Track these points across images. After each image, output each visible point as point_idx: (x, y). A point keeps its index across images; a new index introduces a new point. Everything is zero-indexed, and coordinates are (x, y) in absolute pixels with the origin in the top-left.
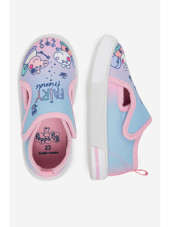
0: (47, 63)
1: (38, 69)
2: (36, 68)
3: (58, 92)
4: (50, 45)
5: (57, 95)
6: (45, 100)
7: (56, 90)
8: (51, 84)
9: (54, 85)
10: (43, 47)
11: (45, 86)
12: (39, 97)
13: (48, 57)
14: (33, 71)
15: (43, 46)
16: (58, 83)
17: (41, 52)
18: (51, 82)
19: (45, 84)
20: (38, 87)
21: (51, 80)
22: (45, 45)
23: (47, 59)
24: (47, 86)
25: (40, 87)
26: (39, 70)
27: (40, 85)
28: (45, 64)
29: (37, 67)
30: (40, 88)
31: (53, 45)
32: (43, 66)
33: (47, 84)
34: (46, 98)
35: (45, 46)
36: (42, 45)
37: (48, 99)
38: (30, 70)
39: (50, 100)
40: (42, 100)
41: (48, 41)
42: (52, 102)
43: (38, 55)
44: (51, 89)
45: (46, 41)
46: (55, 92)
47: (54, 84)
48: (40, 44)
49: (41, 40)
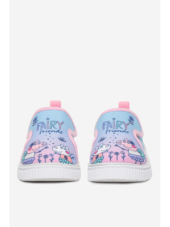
0: (118, 142)
4: (114, 153)
5: (109, 124)
7: (109, 127)
8: (114, 131)
10: (122, 152)
13: (116, 146)
14: (132, 143)
16: (108, 131)
17: (123, 149)
19: (121, 132)
20: (127, 132)
28: (120, 142)
31: (111, 153)
32: (122, 141)
33: (118, 131)
34: (119, 123)
35: (119, 152)
39: (116, 121)
40: (123, 122)
44: (114, 128)
45: (118, 156)
47: (111, 131)
48: (125, 155)
49: (123, 158)
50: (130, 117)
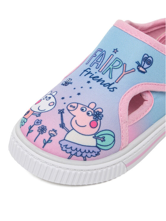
0: (71, 106)
1: (88, 109)
2: (91, 114)
3: (95, 62)
4: (40, 125)
5: (101, 58)
6: (120, 61)
7: (95, 65)
8: (93, 78)
9: (92, 74)
10: (53, 130)
11: (104, 81)
12: (124, 73)
13: (61, 112)
14: (98, 116)
15: (51, 132)
16: (86, 73)
17: (62, 126)
18: (91, 80)
19: (101, 84)
20: (113, 88)
21: (89, 82)
22: (47, 131)
23: (66, 111)
24: (102, 79)
25: (110, 85)
26: (88, 107)
27: (108, 88)
28: (74, 107)
29: (88, 114)
30: (112, 84)
31: (38, 122)
32: (80, 106)
33: (99, 81)
34: (117, 63)
35: (49, 128)
36: (50, 134)
37: (117, 59)
38: (99, 122)
39: (116, 56)
40: (124, 65)
41: (38, 133)
42: (115, 51)
43: (70, 128)
44: (100, 71)
45: (41, 135)
46: (99, 63)
47: (90, 75)
48: (52, 138)
49: (45, 144)
50: (146, 56)
